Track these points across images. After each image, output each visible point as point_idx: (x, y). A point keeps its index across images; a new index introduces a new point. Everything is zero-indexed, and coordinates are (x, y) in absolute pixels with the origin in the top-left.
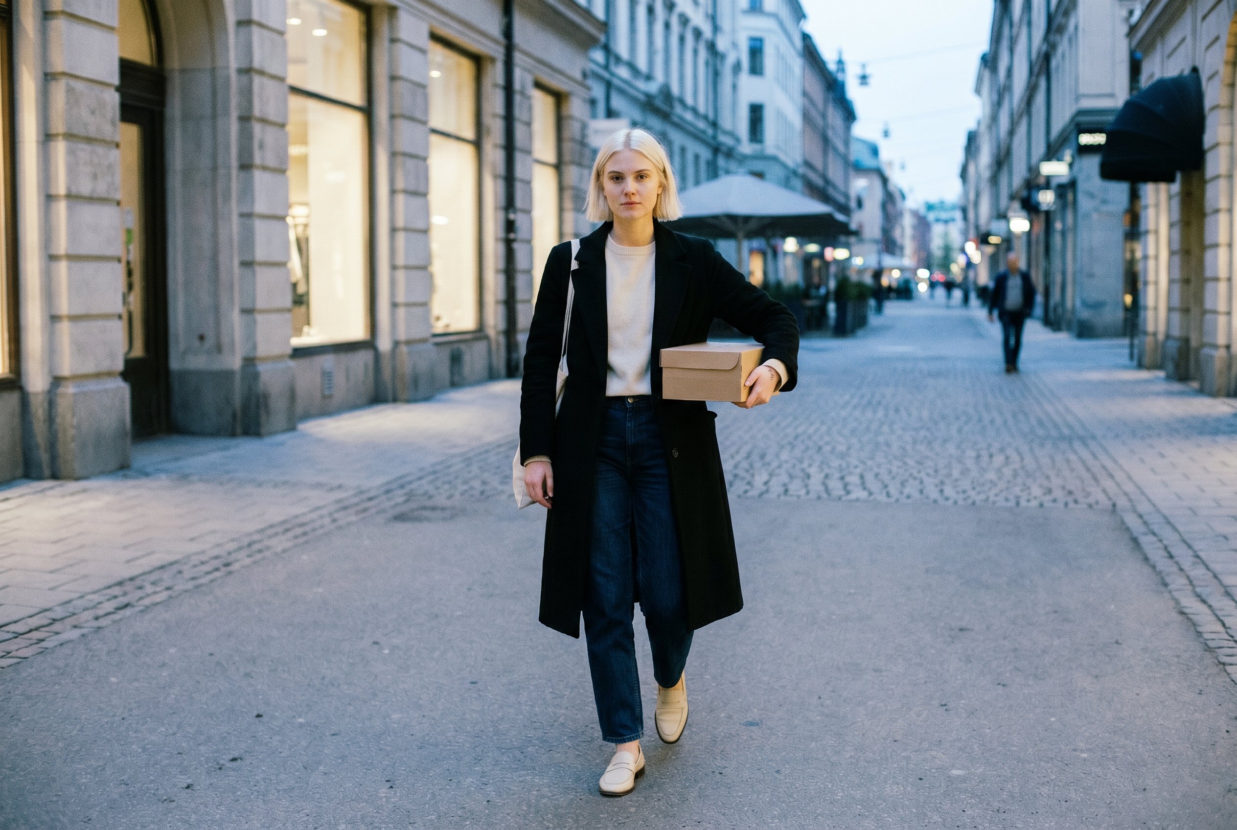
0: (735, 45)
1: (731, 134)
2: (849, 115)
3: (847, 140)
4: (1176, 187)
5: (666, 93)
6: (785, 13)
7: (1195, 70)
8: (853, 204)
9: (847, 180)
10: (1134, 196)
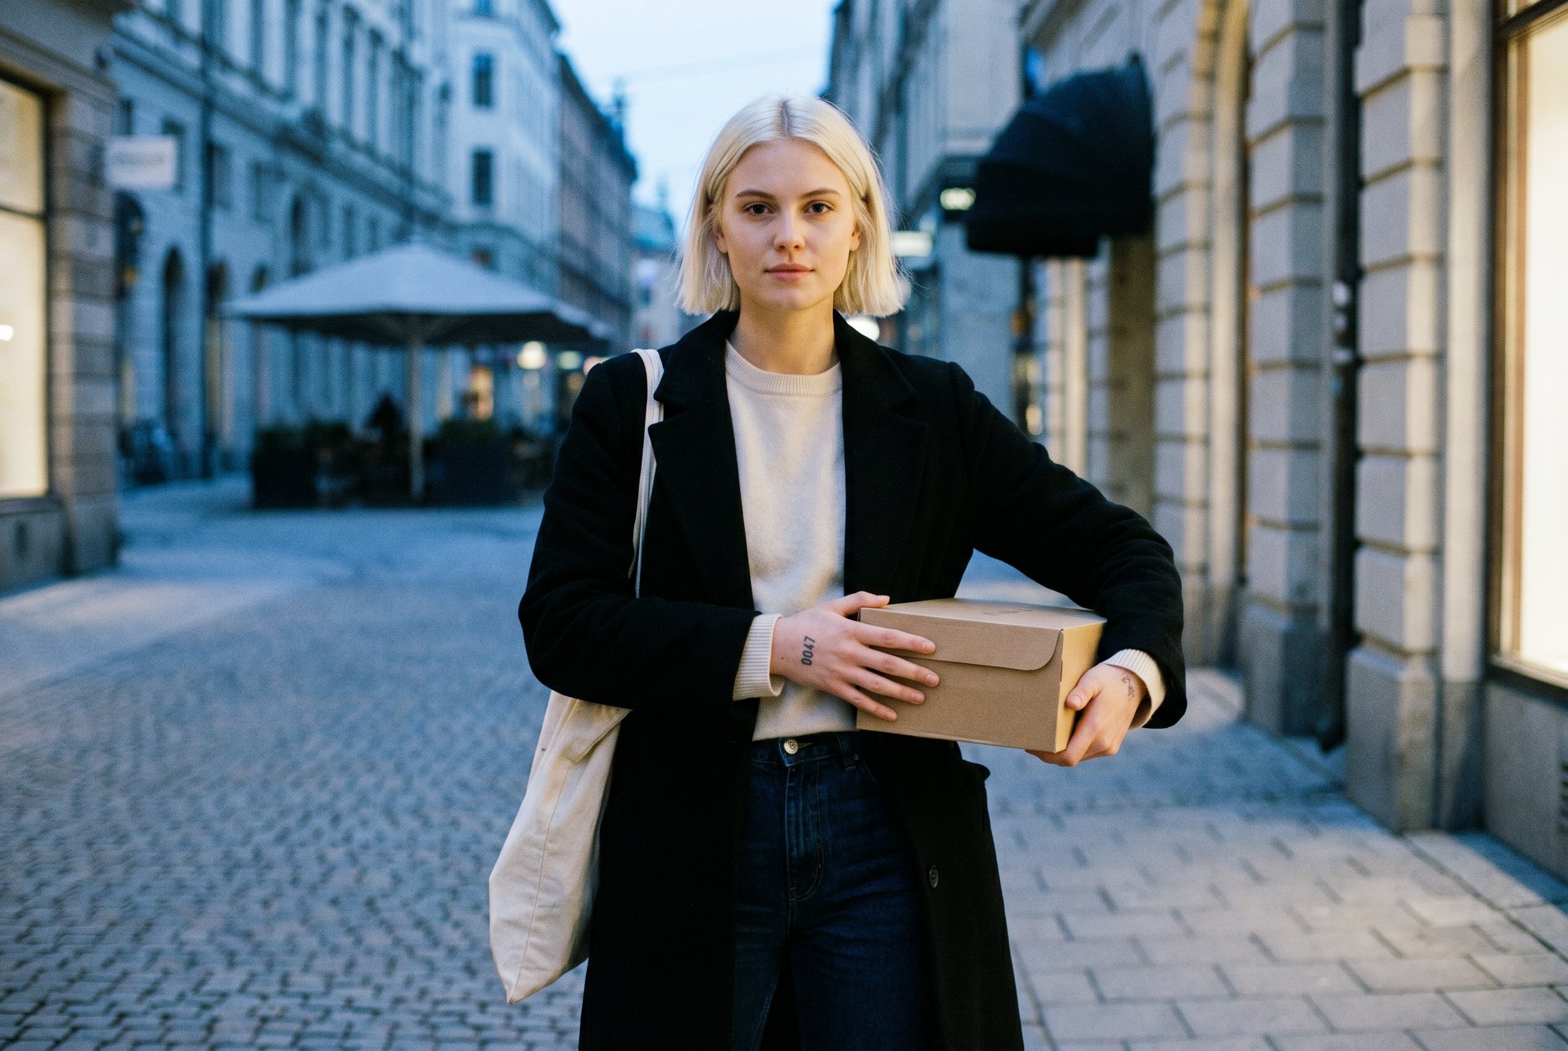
0: (441, 58)
1: (436, 190)
2: (628, 169)
3: (628, 208)
4: (1099, 268)
5: (315, 120)
6: (530, 20)
7: (1136, 60)
8: (634, 297)
9: (627, 263)
10: (1027, 289)
